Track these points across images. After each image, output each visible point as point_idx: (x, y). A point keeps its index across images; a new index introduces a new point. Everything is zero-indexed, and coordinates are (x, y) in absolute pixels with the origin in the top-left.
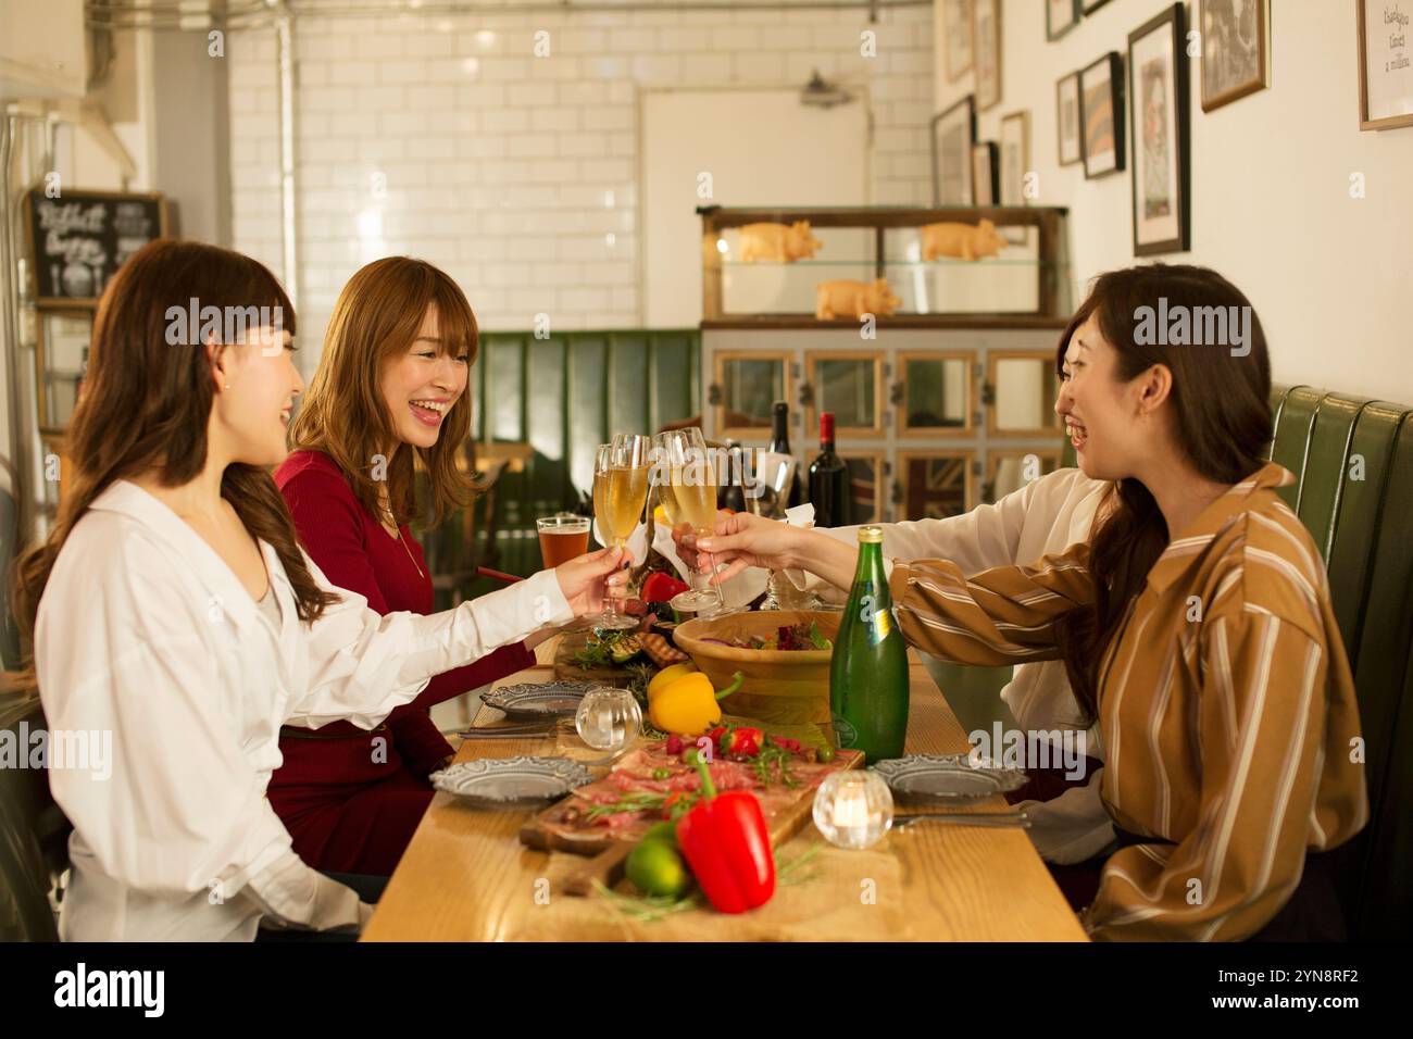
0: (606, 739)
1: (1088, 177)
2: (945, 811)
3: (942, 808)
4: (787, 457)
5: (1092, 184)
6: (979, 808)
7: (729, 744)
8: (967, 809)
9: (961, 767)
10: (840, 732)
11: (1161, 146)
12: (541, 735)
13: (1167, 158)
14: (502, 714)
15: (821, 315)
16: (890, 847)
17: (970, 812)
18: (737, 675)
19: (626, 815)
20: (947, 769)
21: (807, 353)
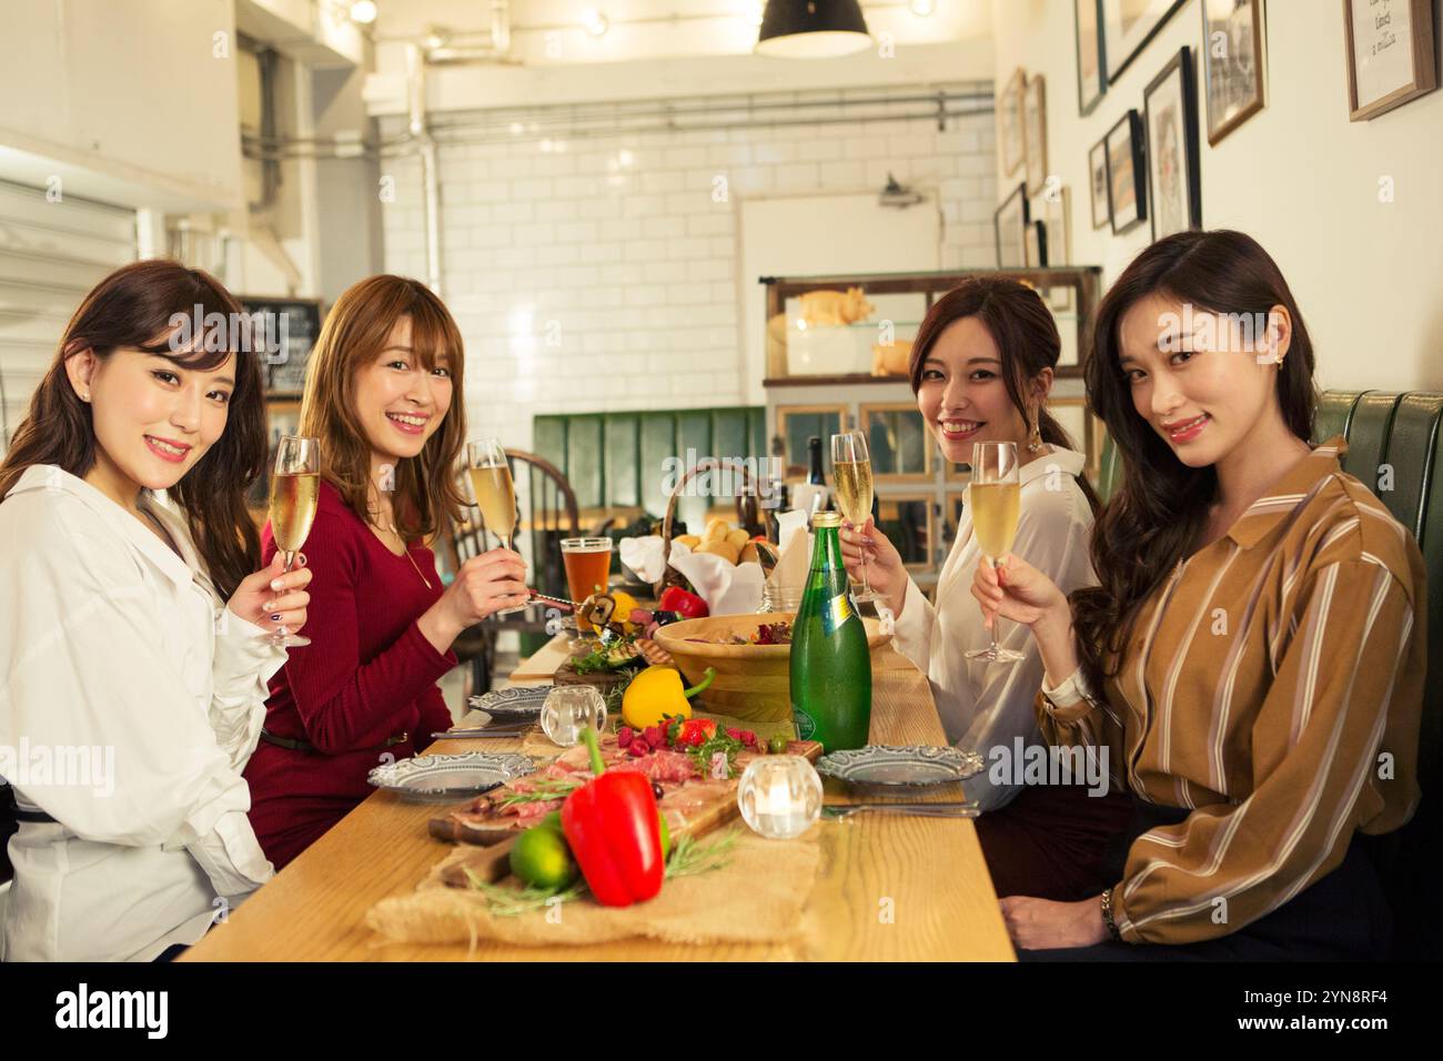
0: (569, 735)
1: (1115, 232)
2: (893, 801)
3: (891, 797)
4: (820, 488)
5: (1119, 240)
6: (931, 797)
7: (677, 734)
8: (919, 799)
9: (921, 758)
10: (800, 724)
11: (1175, 188)
12: (515, 734)
13: (1179, 200)
14: (488, 718)
15: (875, 373)
16: (820, 837)
17: (920, 801)
18: (708, 671)
19: (541, 804)
20: (906, 760)
21: (861, 405)
